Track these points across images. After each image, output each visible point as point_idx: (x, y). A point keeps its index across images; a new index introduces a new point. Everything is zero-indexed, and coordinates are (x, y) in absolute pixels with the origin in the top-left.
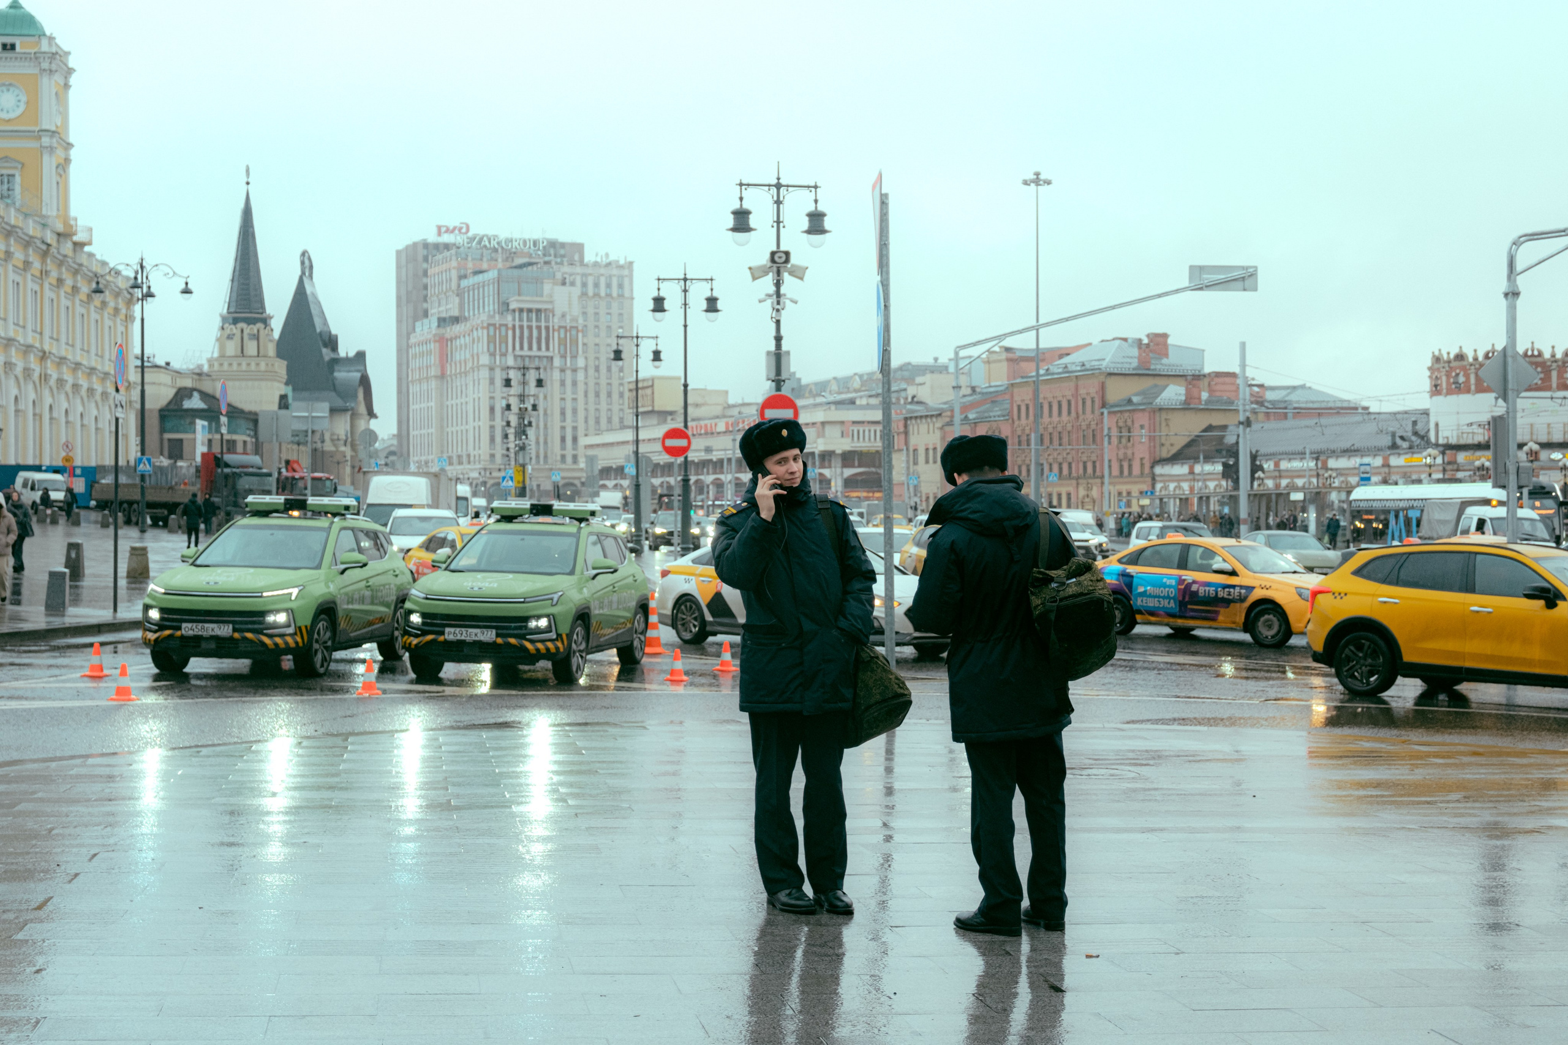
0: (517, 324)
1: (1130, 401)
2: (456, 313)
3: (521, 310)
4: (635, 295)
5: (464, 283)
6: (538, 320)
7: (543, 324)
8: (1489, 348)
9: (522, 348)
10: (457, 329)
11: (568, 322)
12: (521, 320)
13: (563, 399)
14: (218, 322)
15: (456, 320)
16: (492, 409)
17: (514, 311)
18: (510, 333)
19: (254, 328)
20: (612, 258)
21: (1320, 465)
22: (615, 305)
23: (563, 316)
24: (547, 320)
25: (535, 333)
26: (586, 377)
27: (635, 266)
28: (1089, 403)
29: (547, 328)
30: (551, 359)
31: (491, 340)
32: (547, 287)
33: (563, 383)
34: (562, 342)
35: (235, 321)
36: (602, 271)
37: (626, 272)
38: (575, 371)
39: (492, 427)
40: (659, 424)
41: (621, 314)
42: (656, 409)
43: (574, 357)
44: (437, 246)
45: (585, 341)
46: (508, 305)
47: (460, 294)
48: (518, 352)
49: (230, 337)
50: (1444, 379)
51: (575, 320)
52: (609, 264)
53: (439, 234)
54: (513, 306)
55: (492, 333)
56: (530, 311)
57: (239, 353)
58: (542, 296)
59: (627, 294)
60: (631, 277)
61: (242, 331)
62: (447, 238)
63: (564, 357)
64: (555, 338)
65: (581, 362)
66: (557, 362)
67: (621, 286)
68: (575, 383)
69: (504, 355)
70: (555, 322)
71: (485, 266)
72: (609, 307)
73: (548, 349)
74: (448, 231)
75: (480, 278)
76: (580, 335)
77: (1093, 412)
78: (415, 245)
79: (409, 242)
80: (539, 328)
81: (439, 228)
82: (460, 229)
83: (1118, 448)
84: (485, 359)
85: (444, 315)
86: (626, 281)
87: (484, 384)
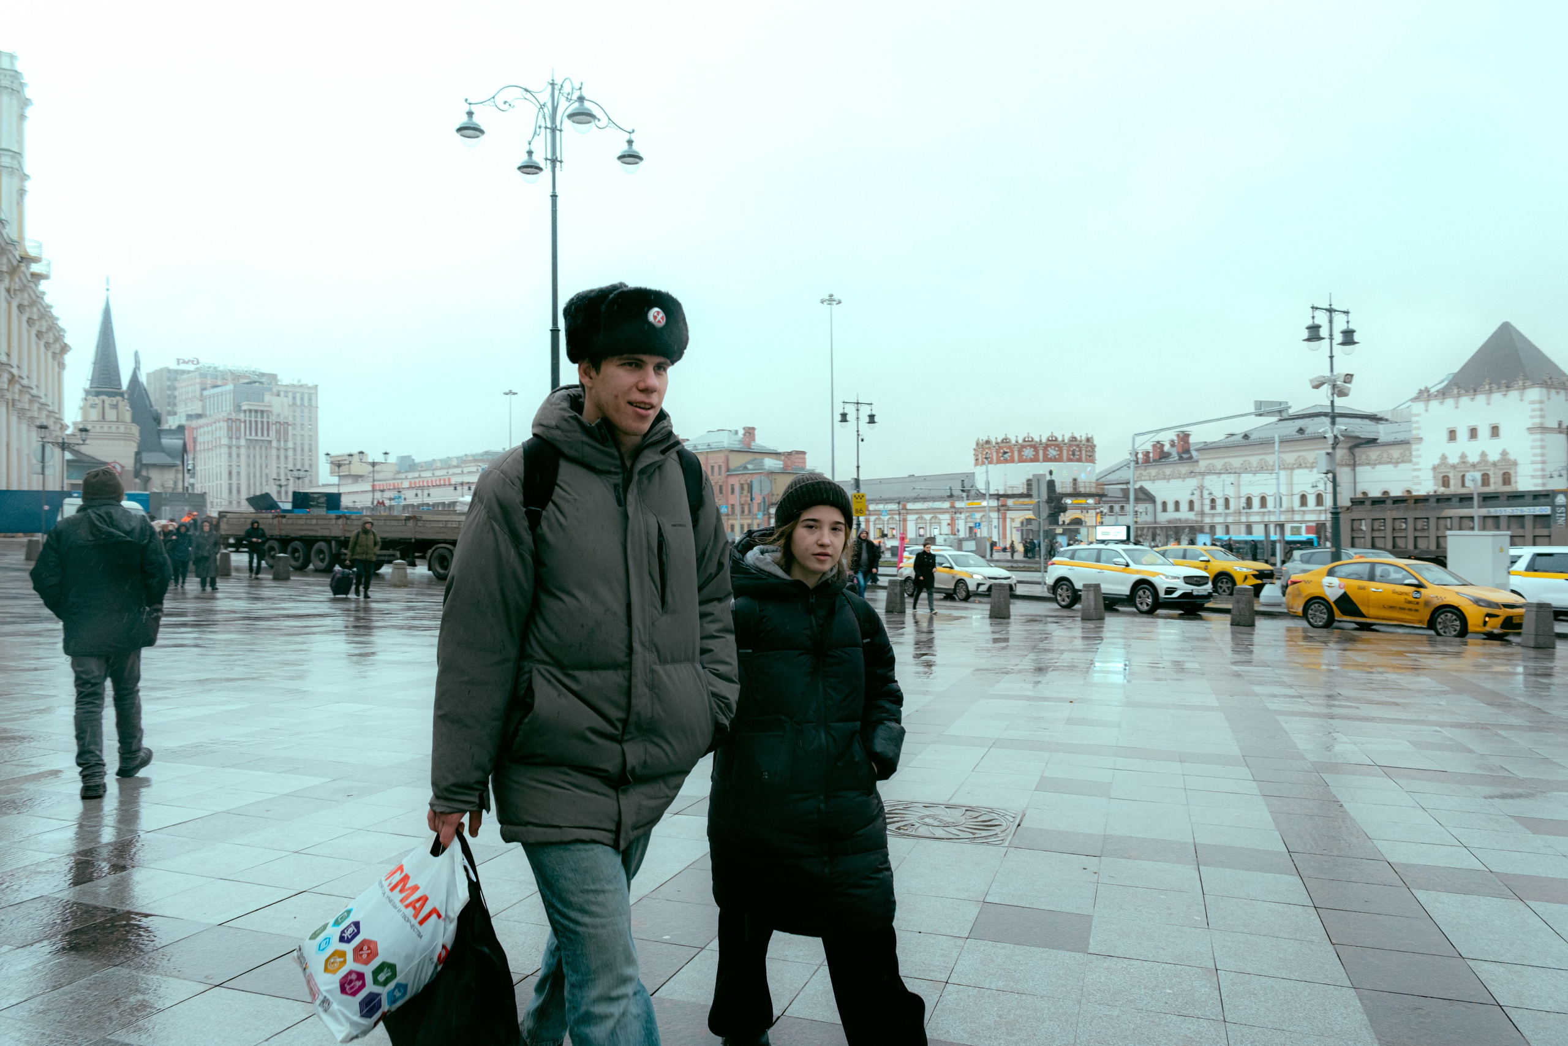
0: (248, 419)
1: (745, 468)
2: (199, 411)
3: (250, 411)
4: (319, 405)
5: (206, 393)
6: (262, 417)
7: (265, 420)
8: (1026, 435)
9: (251, 434)
10: (201, 421)
11: (282, 420)
12: (250, 417)
13: (278, 467)
14: (82, 395)
15: (199, 416)
16: (230, 473)
17: (245, 411)
18: (243, 425)
19: (114, 400)
20: (303, 382)
21: (901, 507)
22: (306, 411)
23: (278, 415)
24: (268, 418)
25: (260, 426)
26: (295, 455)
27: (319, 388)
28: (716, 469)
29: (268, 422)
30: (270, 442)
31: (230, 429)
32: (267, 397)
33: (278, 457)
34: (278, 432)
35: (98, 394)
36: (298, 390)
37: (313, 391)
38: (286, 450)
39: (230, 484)
40: (353, 483)
41: (310, 417)
42: (352, 473)
43: (286, 441)
44: (176, 372)
45: (294, 432)
46: (240, 406)
47: (202, 398)
48: (248, 437)
49: (93, 406)
50: (995, 454)
51: (286, 418)
52: (301, 386)
53: (178, 364)
54: (244, 407)
55: (230, 424)
56: (256, 411)
57: (101, 419)
58: (263, 402)
59: (314, 404)
60: (316, 394)
61: (103, 402)
62: (183, 367)
63: (279, 441)
64: (273, 429)
65: (290, 445)
66: (274, 444)
67: (310, 400)
68: (286, 457)
69: (238, 438)
70: (273, 419)
71: (219, 383)
72: (302, 412)
73: (268, 435)
74: (184, 362)
75: (216, 390)
76: (290, 428)
77: (720, 474)
78: (161, 370)
79: (158, 368)
80: (262, 422)
81: (178, 360)
82: (193, 362)
83: (740, 497)
84: (225, 441)
85: (190, 413)
86: (313, 397)
87: (225, 457)
